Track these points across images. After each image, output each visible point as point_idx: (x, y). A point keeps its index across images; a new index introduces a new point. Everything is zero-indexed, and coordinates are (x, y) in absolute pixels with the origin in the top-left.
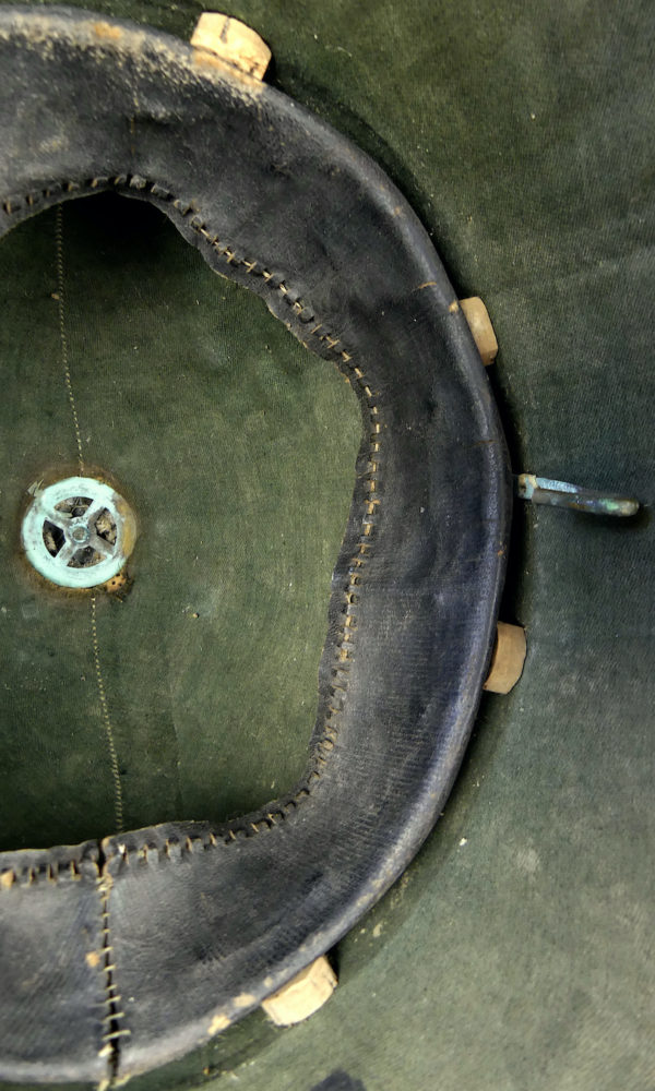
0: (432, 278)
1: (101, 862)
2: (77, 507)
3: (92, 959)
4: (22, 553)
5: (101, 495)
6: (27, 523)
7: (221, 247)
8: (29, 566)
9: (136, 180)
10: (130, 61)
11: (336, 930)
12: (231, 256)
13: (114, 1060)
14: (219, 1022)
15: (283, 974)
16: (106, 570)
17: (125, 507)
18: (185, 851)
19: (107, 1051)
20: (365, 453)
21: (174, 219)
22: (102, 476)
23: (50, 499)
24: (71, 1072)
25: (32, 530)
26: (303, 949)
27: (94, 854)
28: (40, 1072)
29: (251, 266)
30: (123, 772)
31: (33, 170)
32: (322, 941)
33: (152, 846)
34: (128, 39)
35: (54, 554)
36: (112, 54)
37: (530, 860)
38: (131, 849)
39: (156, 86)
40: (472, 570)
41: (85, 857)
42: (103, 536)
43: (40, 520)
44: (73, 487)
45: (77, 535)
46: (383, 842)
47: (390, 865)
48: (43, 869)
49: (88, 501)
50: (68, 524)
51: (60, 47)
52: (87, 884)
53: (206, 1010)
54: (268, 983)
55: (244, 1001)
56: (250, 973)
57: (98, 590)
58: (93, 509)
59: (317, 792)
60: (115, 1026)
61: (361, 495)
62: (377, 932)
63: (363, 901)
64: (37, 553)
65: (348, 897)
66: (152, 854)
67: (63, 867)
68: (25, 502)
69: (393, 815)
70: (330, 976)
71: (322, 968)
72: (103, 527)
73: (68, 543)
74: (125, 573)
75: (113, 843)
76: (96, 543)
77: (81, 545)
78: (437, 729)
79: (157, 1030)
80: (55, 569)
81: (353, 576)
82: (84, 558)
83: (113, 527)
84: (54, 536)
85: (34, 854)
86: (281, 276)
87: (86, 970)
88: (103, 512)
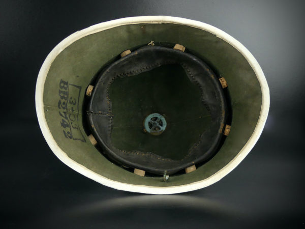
0: (197, 160)
1: (110, 114)
4: (151, 113)
5: (163, 128)
8: (149, 114)
10: (221, 116)
16: (148, 129)
17: (161, 133)
18: (109, 127)
19: (92, 112)
22: (167, 128)
23: (162, 118)
25: (157, 115)
34: (223, 115)
35: (151, 119)
36: (222, 113)
38: (111, 119)
42: (155, 129)
44: (165, 122)
45: (155, 123)
49: (162, 126)
50: (157, 122)
53: (95, 125)
57: (144, 128)
58: (160, 127)
64: (151, 116)
66: (110, 122)
67: (110, 110)
68: (161, 114)
70: (94, 144)
71: (96, 143)
72: (157, 129)
73: (153, 122)
74: (147, 132)
76: (153, 128)
77: (153, 124)
79: (93, 119)
80: (148, 119)
82: (151, 125)
83: (157, 131)
84: (155, 119)
85: (111, 106)
87: (99, 111)
88: (160, 129)
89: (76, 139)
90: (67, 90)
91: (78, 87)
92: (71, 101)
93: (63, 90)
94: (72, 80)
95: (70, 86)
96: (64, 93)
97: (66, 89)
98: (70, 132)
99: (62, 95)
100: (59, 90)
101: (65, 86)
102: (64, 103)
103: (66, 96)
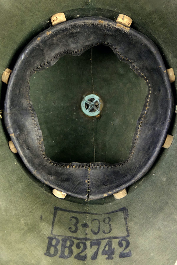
0: (161, 66)
1: (89, 166)
2: (91, 100)
3: (86, 181)
4: (81, 108)
5: (97, 98)
6: (82, 103)
7: (121, 56)
8: (82, 111)
9: (106, 43)
10: (105, 26)
11: (128, 185)
12: (123, 57)
13: (88, 197)
14: (105, 195)
15: (117, 190)
16: (96, 113)
17: (101, 101)
18: (104, 168)
19: (87, 195)
20: (147, 97)
21: (113, 50)
22: (97, 94)
23: (87, 98)
24: (82, 197)
25: (83, 104)
26: (121, 187)
27: (88, 165)
28: (77, 196)
29: (127, 59)
30: (96, 153)
31: (87, 44)
32: (124, 186)
33: (98, 165)
34: (104, 23)
35: (87, 109)
36: (102, 25)
37: (165, 179)
38: (94, 165)
39: (109, 30)
40: (163, 124)
41: (87, 165)
42: (96, 106)
43: (85, 102)
44: (92, 96)
45: (91, 106)
46: (139, 172)
47: (139, 176)
48: (80, 166)
49: (94, 99)
50: (90, 103)
51: (93, 25)
52: (87, 170)
53: (103, 193)
54: (114, 191)
55: (110, 193)
56: (111, 189)
57: (95, 117)
58: (95, 101)
59: (129, 161)
60: (89, 192)
61: (145, 106)
62: (136, 187)
63: (133, 181)
64: (84, 109)
65: (131, 180)
66: (98, 167)
67: (83, 166)
68: (82, 99)
69: (141, 167)
70: (126, 193)
71: (125, 191)
72: (97, 104)
73: (89, 107)
74: (100, 114)
75: (91, 164)
76: (95, 108)
77: (92, 108)
78: (152, 153)
79: (95, 194)
80: (87, 112)
81: (141, 122)
82: (92, 111)
83: (98, 104)
84: (87, 106)
85: (79, 163)
86: (133, 61)
87: (85, 183)
88: (97, 101)
89: (128, 231)
90: (60, 238)
91: (55, 215)
92: (73, 228)
93: (59, 247)
94: (46, 229)
95: (54, 232)
96: (64, 246)
97: (58, 242)
98: (118, 240)
99: (67, 251)
100: (60, 257)
101: (54, 242)
102: (78, 246)
103: (68, 243)
